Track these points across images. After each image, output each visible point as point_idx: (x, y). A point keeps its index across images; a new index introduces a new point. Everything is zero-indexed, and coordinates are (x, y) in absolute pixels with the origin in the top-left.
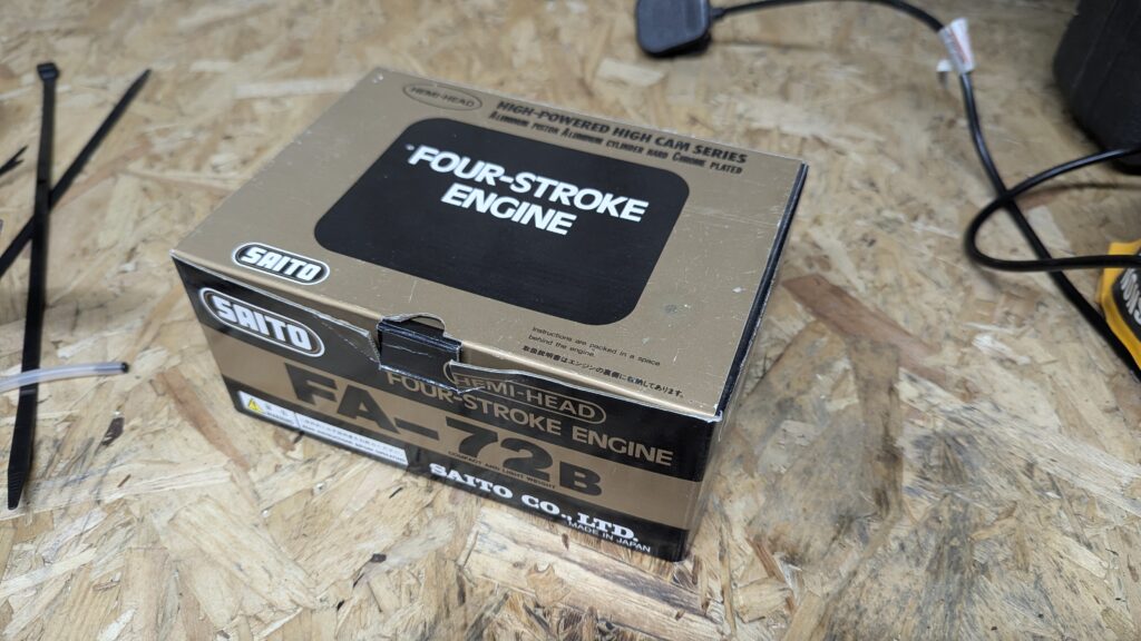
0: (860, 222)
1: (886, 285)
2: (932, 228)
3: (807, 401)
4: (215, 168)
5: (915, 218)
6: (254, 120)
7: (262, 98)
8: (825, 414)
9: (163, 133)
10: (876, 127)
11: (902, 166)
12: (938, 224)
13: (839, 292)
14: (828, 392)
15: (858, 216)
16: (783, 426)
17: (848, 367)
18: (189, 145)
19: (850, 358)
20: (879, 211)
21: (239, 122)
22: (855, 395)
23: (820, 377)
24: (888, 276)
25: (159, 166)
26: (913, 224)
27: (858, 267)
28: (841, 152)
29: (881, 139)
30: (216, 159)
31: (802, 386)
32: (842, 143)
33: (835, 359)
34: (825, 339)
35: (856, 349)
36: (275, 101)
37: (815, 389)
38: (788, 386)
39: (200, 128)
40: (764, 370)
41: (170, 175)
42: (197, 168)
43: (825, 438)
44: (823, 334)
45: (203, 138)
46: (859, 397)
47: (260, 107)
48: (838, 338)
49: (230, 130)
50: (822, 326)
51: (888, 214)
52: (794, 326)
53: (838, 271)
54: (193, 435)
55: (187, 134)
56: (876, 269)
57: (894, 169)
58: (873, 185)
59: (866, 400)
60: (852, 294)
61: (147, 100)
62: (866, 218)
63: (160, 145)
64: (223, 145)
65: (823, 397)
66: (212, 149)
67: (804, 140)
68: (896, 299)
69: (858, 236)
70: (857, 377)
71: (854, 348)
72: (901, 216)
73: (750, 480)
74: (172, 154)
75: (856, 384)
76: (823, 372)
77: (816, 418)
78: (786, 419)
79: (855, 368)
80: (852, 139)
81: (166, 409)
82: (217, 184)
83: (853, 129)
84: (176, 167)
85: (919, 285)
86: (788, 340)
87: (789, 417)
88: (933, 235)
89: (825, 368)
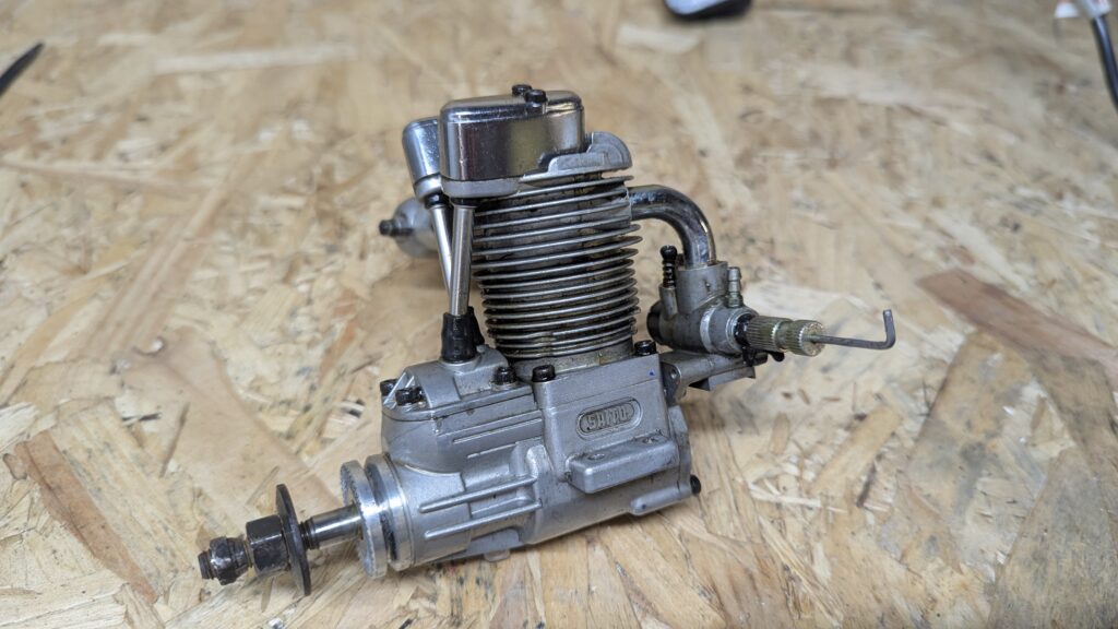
0: (993, 204)
1: (1053, 282)
2: (1085, 208)
3: (1003, 446)
4: (123, 156)
5: (1060, 197)
6: (179, 97)
7: (190, 73)
8: (1034, 467)
9: (55, 116)
10: (972, 92)
11: (1021, 136)
12: (1092, 204)
13: (995, 292)
14: (1029, 433)
15: (987, 196)
16: (979, 487)
17: (1043, 395)
18: (89, 129)
19: (1040, 382)
20: (1012, 189)
21: (157, 100)
22: (1067, 436)
23: (1009, 410)
24: (1052, 269)
25: (45, 155)
26: (1058, 203)
27: (1010, 259)
28: (939, 122)
29: (984, 106)
30: (124, 145)
31: (989, 425)
32: (937, 111)
33: (1023, 384)
34: (997, 357)
35: (1046, 369)
36: (205, 75)
37: (1007, 429)
38: (969, 425)
39: (105, 109)
40: (928, 404)
41: (61, 166)
42: (98, 157)
43: (1047, 503)
44: (994, 350)
45: (108, 120)
46: (1074, 438)
47: (186, 83)
48: (1015, 354)
49: (145, 110)
50: (988, 338)
51: (1024, 192)
52: (950, 340)
53: (984, 265)
54: (68, 543)
55: (88, 116)
56: (1034, 261)
57: (1011, 140)
58: (991, 158)
59: (1084, 441)
60: (1013, 293)
61: (37, 78)
62: (997, 197)
63: (49, 131)
64: (136, 128)
65: (1023, 440)
66: (120, 132)
67: (889, 110)
68: (1074, 298)
69: (995, 220)
70: (1060, 408)
71: (1041, 366)
72: (1042, 194)
73: (957, 576)
74: (64, 141)
75: (1063, 419)
76: (1011, 404)
77: (1023, 473)
78: (981, 475)
79: (1054, 396)
80: (949, 106)
81: (27, 499)
82: (124, 176)
83: (944, 95)
84: (69, 156)
85: (1097, 279)
86: (949, 360)
87: (984, 472)
88: (1091, 217)
89: (1013, 397)
